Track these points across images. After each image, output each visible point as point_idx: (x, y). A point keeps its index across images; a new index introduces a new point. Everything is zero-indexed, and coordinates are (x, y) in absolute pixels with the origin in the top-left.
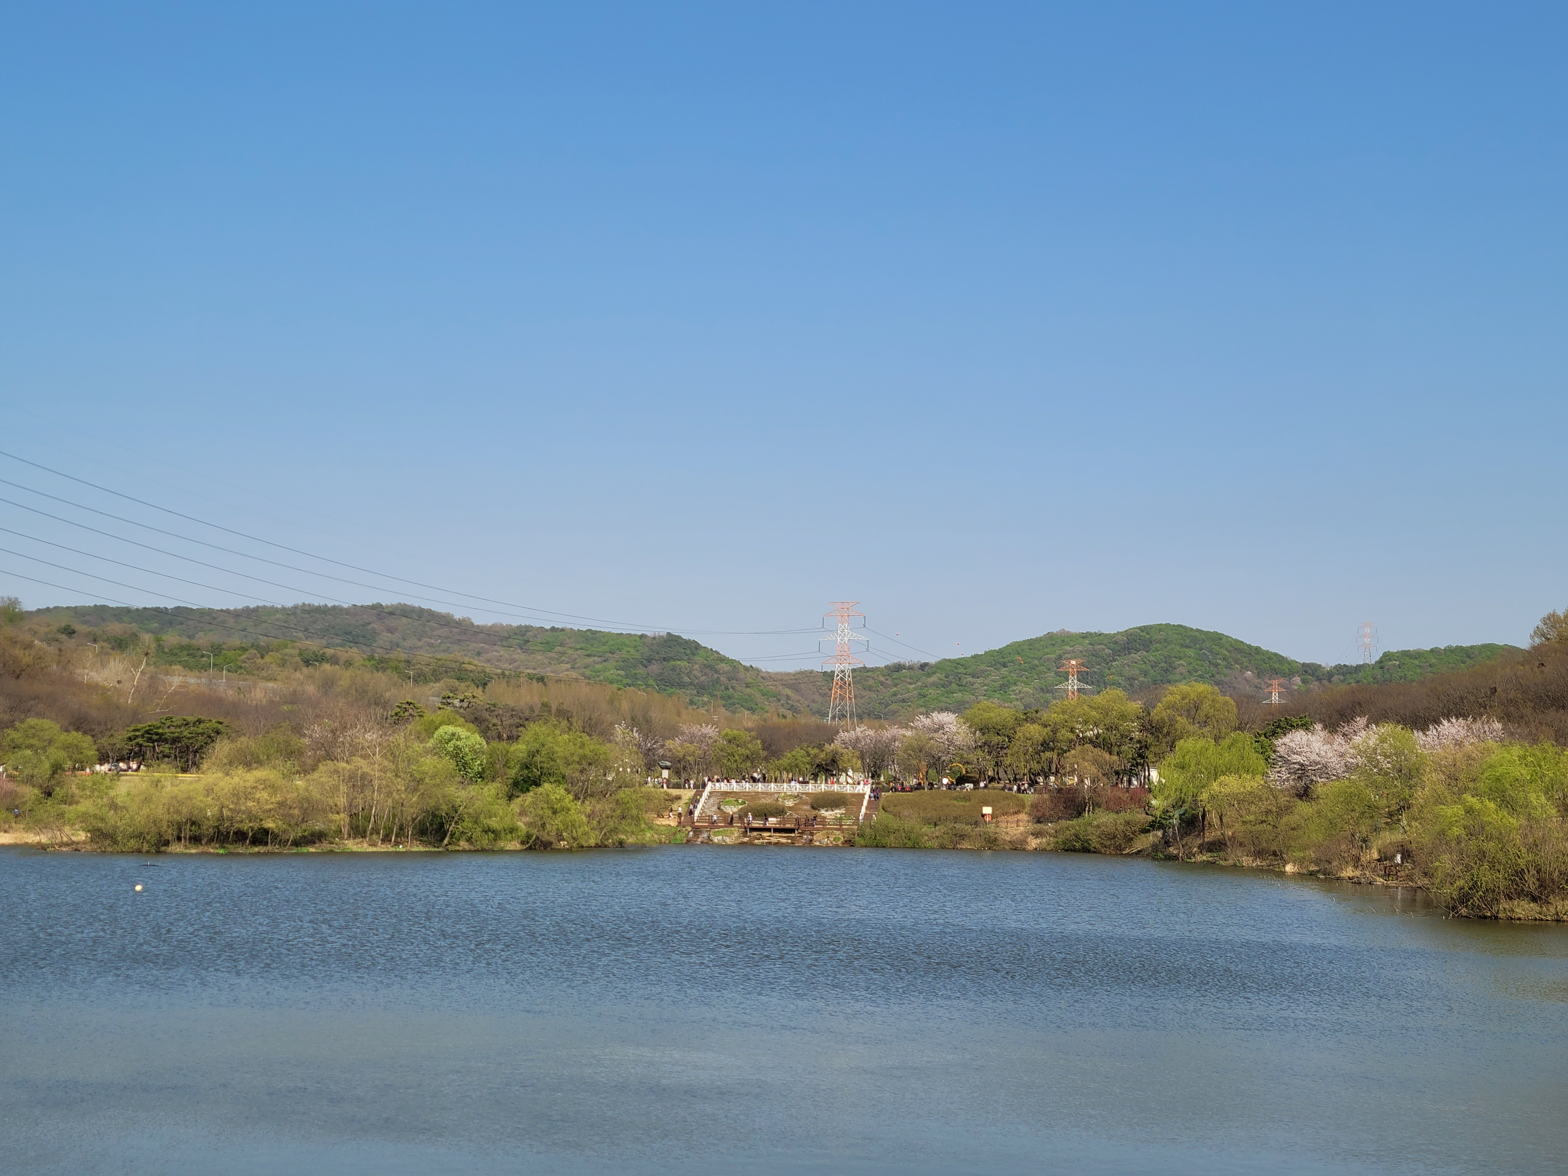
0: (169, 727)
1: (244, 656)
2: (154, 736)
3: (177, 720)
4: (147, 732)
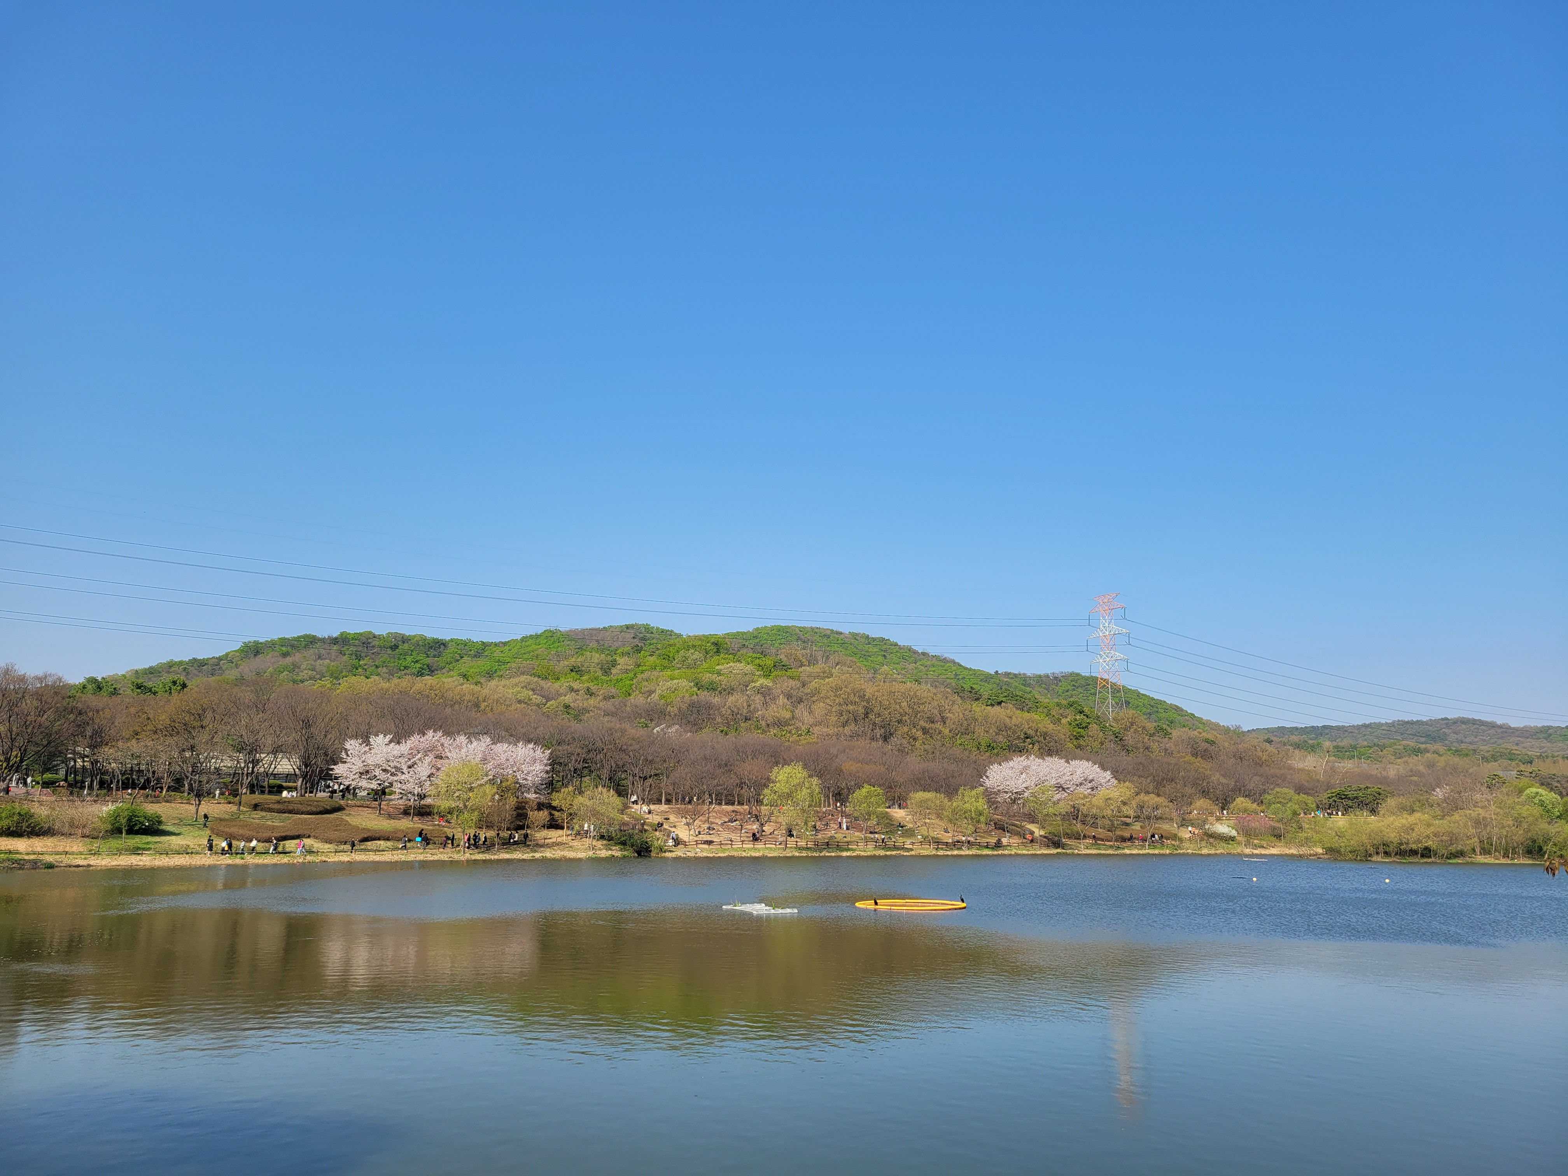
0: (1350, 791)
1: (1370, 751)
2: (1342, 796)
3: (1354, 787)
4: (1338, 794)
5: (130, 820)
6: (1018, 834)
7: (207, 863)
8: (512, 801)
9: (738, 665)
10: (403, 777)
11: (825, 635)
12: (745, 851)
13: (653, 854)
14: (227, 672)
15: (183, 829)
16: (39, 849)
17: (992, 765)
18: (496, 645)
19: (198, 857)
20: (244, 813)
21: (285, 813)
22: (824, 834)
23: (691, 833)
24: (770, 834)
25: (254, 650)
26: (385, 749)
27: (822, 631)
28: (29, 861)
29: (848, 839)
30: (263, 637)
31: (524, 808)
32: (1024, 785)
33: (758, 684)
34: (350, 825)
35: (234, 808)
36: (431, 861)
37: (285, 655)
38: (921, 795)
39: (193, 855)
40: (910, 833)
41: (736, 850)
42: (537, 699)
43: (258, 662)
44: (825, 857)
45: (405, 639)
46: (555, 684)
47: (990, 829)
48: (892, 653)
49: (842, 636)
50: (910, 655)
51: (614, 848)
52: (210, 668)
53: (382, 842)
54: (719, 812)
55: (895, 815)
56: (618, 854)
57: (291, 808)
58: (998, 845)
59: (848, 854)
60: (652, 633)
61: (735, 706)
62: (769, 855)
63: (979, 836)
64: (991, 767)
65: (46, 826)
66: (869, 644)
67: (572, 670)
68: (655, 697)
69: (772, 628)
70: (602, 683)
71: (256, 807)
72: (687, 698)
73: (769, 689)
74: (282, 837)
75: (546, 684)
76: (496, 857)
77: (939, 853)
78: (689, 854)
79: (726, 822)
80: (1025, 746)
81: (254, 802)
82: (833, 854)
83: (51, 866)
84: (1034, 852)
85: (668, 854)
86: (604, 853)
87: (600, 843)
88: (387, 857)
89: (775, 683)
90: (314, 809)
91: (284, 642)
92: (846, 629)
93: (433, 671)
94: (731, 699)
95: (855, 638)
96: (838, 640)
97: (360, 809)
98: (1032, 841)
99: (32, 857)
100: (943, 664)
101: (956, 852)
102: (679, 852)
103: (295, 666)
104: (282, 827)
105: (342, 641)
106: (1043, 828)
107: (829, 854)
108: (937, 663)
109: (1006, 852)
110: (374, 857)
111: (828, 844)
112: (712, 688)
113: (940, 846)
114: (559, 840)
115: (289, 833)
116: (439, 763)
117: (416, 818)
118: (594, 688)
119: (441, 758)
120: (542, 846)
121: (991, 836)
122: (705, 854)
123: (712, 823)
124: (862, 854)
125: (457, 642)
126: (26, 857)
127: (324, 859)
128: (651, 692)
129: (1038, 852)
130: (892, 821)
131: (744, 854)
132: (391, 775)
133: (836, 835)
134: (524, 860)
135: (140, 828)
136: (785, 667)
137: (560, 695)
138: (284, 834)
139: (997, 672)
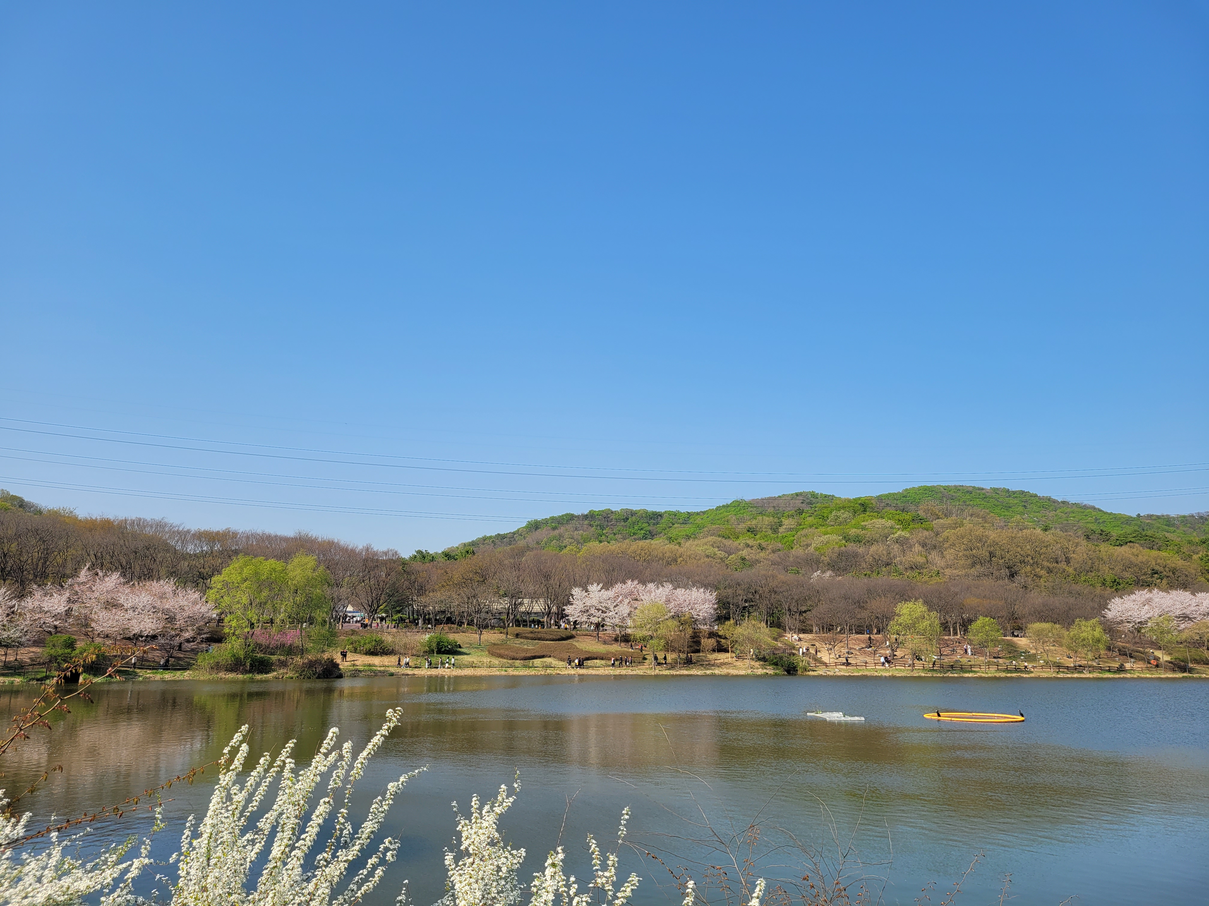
5: (438, 644)
6: (1143, 659)
7: (483, 674)
8: (690, 631)
9: (880, 520)
10: (611, 614)
11: (968, 492)
12: (876, 671)
13: (799, 672)
14: (519, 542)
15: (472, 651)
16: (386, 664)
17: (1114, 599)
18: (698, 514)
19: (479, 670)
20: (510, 640)
21: (536, 640)
22: (950, 658)
23: (831, 656)
24: (902, 658)
25: (535, 526)
26: (598, 594)
27: (965, 488)
28: (380, 671)
29: (972, 663)
30: (540, 517)
31: (699, 637)
32: (1148, 616)
33: (896, 535)
34: (577, 648)
35: (503, 636)
36: (632, 675)
37: (554, 529)
38: (1038, 626)
39: (476, 668)
40: (1032, 658)
41: (869, 670)
42: (720, 554)
43: (537, 534)
44: (948, 677)
45: (633, 513)
46: (735, 543)
47: (1114, 655)
48: (1032, 503)
49: (984, 491)
50: (1049, 504)
51: (768, 667)
52: (508, 540)
53: (598, 661)
54: (857, 641)
55: (1019, 642)
56: (771, 672)
57: (539, 636)
58: (1121, 669)
59: (970, 675)
60: (817, 498)
61: (877, 554)
62: (898, 675)
63: (1102, 661)
64: (1113, 600)
65: (391, 648)
66: (1010, 496)
67: (748, 531)
68: (811, 549)
69: (919, 489)
70: (771, 539)
71: (517, 636)
72: (836, 549)
73: (908, 539)
74: (532, 656)
75: (728, 542)
76: (678, 673)
77: (1059, 676)
78: (828, 673)
79: (863, 648)
80: (1153, 581)
81: (516, 633)
82: (956, 675)
83: (392, 675)
84: (1158, 676)
85: (811, 673)
86: (760, 672)
87: (758, 663)
88: (601, 672)
89: (912, 533)
90: (555, 637)
91: (553, 519)
92: (987, 486)
93: (653, 536)
94: (873, 548)
95: (996, 493)
96: (980, 495)
97: (585, 637)
98: (1157, 666)
99: (382, 669)
100: (1082, 510)
101: (1076, 675)
102: (821, 671)
103: (561, 536)
104: (533, 649)
105: (590, 517)
106: (1170, 654)
107: (952, 675)
108: (1077, 510)
109: (1128, 676)
110: (592, 671)
111: (952, 666)
112: (858, 540)
113: (1061, 670)
114: (726, 661)
115: (537, 654)
116: (636, 604)
117: (623, 644)
118: (764, 544)
119: (636, 600)
120: (713, 665)
121: (1115, 661)
122: (842, 673)
123: (851, 649)
124: (983, 675)
125: (670, 513)
126: (379, 669)
127: (558, 672)
128: (808, 545)
129: (1163, 676)
130: (1016, 648)
131: (876, 674)
132: (602, 613)
133: (961, 660)
134: (697, 675)
135: (445, 650)
136: (921, 520)
137: (739, 550)
138: (534, 655)
139: (1139, 514)
